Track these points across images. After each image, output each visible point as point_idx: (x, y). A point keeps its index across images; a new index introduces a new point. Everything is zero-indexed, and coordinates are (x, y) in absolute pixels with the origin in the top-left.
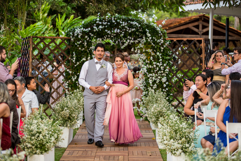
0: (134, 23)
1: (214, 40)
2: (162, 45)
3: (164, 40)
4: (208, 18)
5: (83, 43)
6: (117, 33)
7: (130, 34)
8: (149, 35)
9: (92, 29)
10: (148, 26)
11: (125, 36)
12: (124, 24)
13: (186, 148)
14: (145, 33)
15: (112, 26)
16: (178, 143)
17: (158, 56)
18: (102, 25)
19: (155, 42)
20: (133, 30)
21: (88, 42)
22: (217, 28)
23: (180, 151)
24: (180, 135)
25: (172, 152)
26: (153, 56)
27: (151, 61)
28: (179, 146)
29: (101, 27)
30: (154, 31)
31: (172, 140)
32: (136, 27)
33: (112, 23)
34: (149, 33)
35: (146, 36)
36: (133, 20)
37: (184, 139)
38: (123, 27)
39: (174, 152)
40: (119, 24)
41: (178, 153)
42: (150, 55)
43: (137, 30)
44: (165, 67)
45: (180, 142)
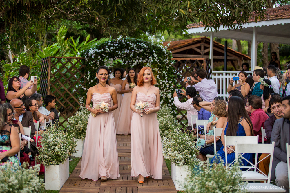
0: (143, 45)
1: (214, 60)
2: (168, 64)
3: (170, 60)
4: (209, 40)
5: (96, 63)
6: (127, 54)
7: (139, 55)
8: (156, 55)
9: (105, 50)
10: (155, 48)
11: (134, 57)
12: (133, 45)
13: (188, 159)
14: (152, 54)
15: (122, 47)
16: (181, 155)
17: (164, 74)
18: (114, 46)
19: (161, 62)
20: (141, 51)
21: (100, 61)
22: (217, 49)
23: (183, 161)
24: (183, 147)
25: (175, 162)
26: (160, 75)
27: (157, 79)
28: (182, 157)
29: (112, 48)
30: (160, 52)
31: (176, 152)
32: (144, 48)
33: (122, 45)
34: (156, 54)
35: (153, 57)
36: (141, 42)
37: (186, 151)
38: (133, 48)
39: (177, 163)
40: (128, 45)
41: (181, 163)
42: (157, 74)
43: (145, 51)
44: (170, 84)
45: (183, 153)
